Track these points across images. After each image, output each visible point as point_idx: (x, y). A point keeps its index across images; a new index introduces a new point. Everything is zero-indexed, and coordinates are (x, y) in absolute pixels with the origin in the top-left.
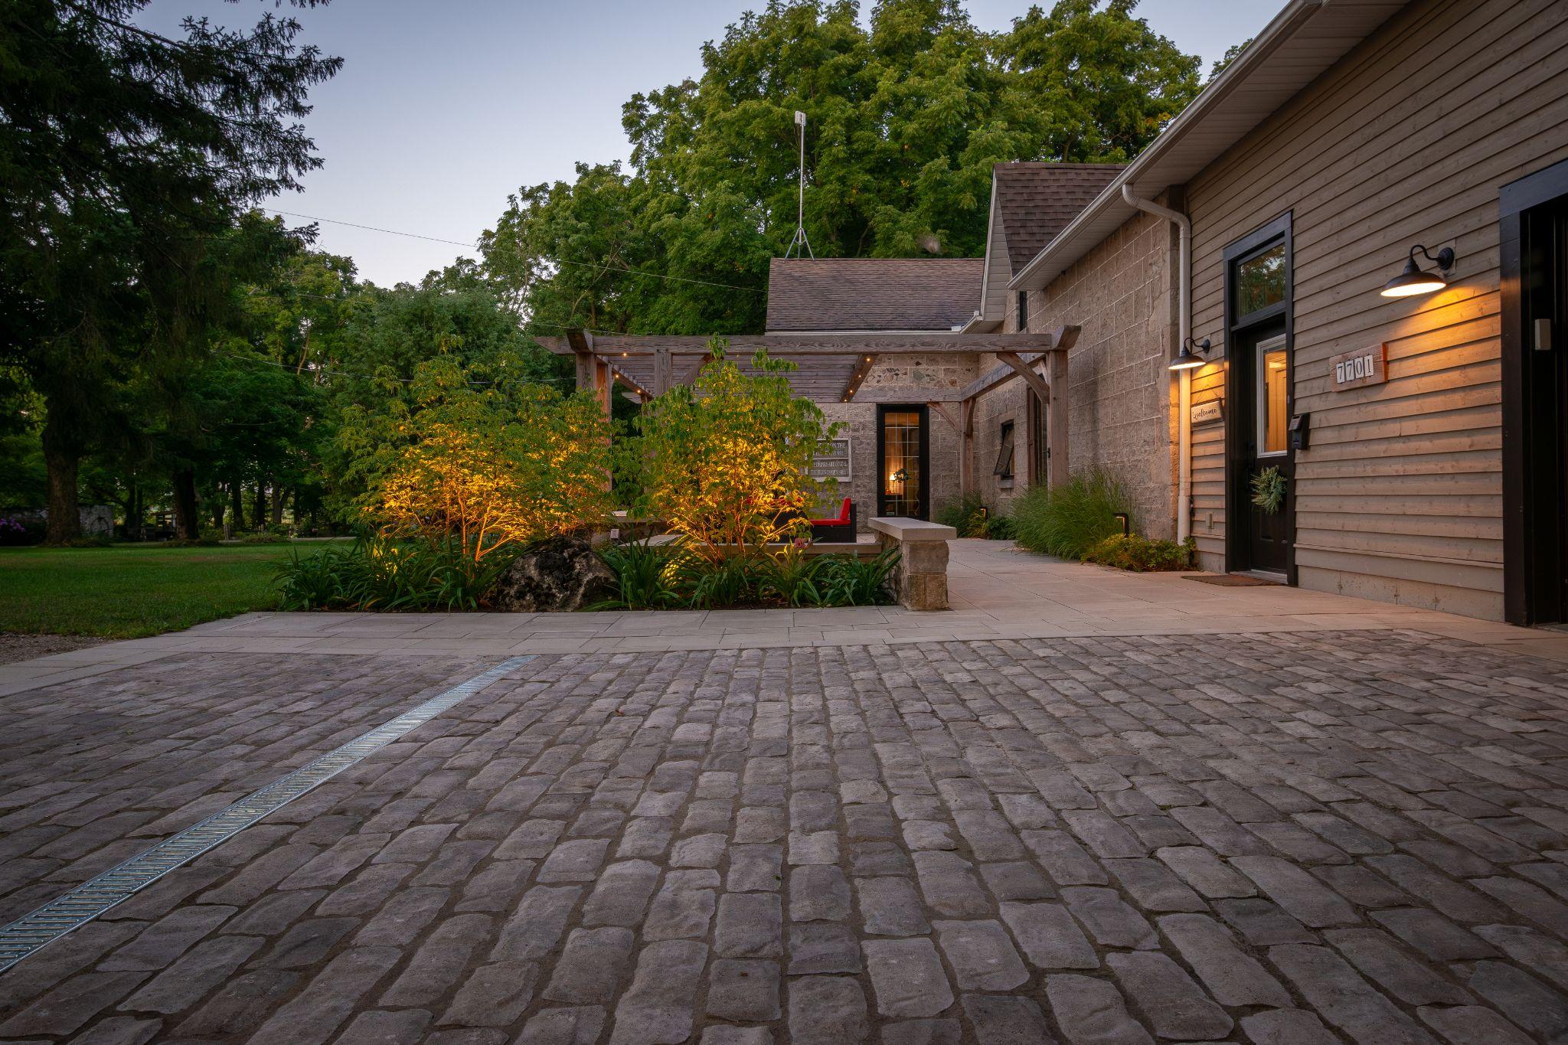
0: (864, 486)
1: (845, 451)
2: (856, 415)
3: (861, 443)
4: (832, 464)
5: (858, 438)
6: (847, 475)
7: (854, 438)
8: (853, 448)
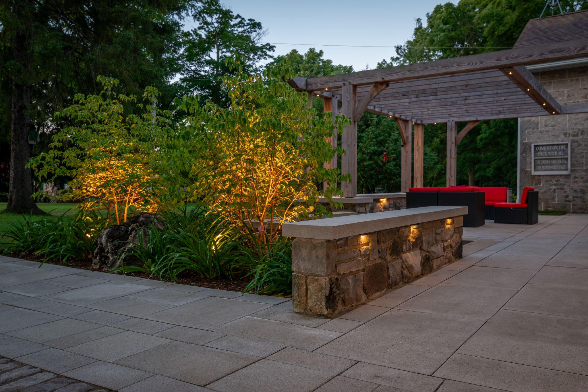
0: (582, 178)
1: (565, 152)
2: (576, 124)
3: (580, 145)
4: (554, 162)
5: (577, 142)
6: (566, 169)
7: (573, 142)
8: (572, 149)
